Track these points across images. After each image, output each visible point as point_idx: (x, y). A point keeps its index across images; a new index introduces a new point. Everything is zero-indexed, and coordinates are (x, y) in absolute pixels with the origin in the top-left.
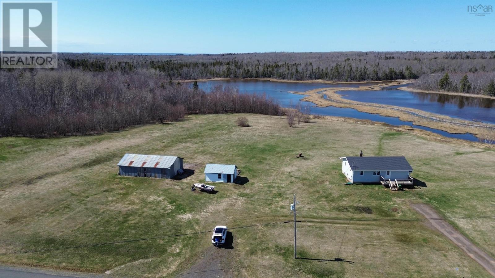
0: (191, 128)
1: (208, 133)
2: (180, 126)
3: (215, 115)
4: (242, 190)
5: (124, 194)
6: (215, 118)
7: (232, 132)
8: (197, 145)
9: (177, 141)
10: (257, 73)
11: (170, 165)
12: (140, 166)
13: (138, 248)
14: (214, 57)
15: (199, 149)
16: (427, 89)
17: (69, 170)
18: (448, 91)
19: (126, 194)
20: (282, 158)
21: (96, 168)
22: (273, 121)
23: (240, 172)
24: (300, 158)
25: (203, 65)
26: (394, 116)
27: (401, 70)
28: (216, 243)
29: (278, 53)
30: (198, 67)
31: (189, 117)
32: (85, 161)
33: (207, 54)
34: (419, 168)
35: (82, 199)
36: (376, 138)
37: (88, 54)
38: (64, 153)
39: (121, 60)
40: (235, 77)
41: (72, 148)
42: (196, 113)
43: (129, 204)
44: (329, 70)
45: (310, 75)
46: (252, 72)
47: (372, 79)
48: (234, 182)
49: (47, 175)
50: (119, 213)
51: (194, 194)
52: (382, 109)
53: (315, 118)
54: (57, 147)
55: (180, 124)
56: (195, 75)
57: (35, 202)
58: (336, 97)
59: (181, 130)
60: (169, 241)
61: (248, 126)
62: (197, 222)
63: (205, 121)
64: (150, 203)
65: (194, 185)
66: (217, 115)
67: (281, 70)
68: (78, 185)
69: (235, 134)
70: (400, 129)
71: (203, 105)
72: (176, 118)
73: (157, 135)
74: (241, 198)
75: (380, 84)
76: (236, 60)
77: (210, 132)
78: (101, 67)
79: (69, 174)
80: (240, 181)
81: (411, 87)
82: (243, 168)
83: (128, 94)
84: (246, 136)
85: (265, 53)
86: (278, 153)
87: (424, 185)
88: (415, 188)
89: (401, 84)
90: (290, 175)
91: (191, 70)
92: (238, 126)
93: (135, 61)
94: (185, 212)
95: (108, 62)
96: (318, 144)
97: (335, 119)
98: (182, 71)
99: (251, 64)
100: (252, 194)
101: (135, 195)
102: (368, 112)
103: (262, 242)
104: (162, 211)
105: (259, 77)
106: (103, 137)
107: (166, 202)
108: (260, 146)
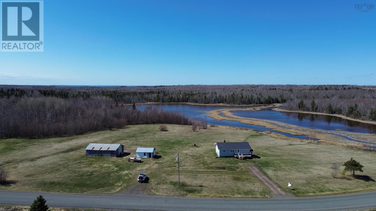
0: (130, 132)
1: (140, 135)
2: (122, 131)
3: (146, 125)
4: (157, 161)
5: (90, 164)
6: (145, 127)
7: (156, 134)
8: (133, 141)
9: (120, 139)
10: (178, 99)
11: (116, 149)
12: (98, 149)
13: (99, 184)
14: (149, 88)
15: (134, 143)
16: (291, 109)
17: (54, 154)
18: (304, 111)
19: (91, 164)
20: (184, 147)
21: (71, 153)
22: (184, 128)
23: (157, 153)
24: (195, 146)
25: (140, 93)
26: (262, 125)
27: (276, 97)
28: (140, 180)
29: (195, 85)
30: (137, 95)
31: (128, 126)
32: (64, 150)
33: (144, 86)
34: (262, 151)
35: (66, 166)
36: (244, 137)
37: (54, 86)
38: (49, 146)
39: (80, 91)
40: (163, 101)
41: (54, 144)
42: (133, 124)
43: (93, 168)
44: (227, 97)
45: (215, 100)
46: (175, 98)
47: (257, 103)
48: (153, 158)
49: (42, 157)
50: (88, 171)
51: (129, 163)
52: (256, 122)
53: (211, 126)
54: (45, 143)
55: (123, 130)
56: (134, 100)
57: (39, 168)
58: (230, 114)
59: (123, 133)
60: (115, 182)
61: (167, 131)
62: (131, 174)
63: (139, 128)
64: (104, 167)
65: (130, 158)
66: (147, 125)
67: (195, 97)
68: (61, 161)
69: (157, 135)
70: (263, 133)
71: (138, 119)
72: (120, 126)
73: (108, 136)
74: (156, 164)
75: (261, 107)
76: (165, 90)
77: (142, 134)
78: (66, 96)
79: (56, 156)
80: (156, 157)
81: (280, 108)
82: (160, 151)
83: (89, 112)
84: (165, 136)
85: (186, 85)
86: (182, 144)
87: (259, 158)
88: (253, 159)
89: (276, 106)
90: (186, 154)
91: (132, 97)
92: (161, 131)
93: (90, 91)
94: (124, 170)
95: (71, 92)
96: (207, 140)
97: (224, 127)
98: (124, 98)
99: (174, 93)
100: (162, 163)
101: (96, 164)
102: (247, 123)
103: (164, 180)
104: (112, 170)
105: (180, 102)
106: (73, 138)
107: (114, 167)
108: (172, 141)
